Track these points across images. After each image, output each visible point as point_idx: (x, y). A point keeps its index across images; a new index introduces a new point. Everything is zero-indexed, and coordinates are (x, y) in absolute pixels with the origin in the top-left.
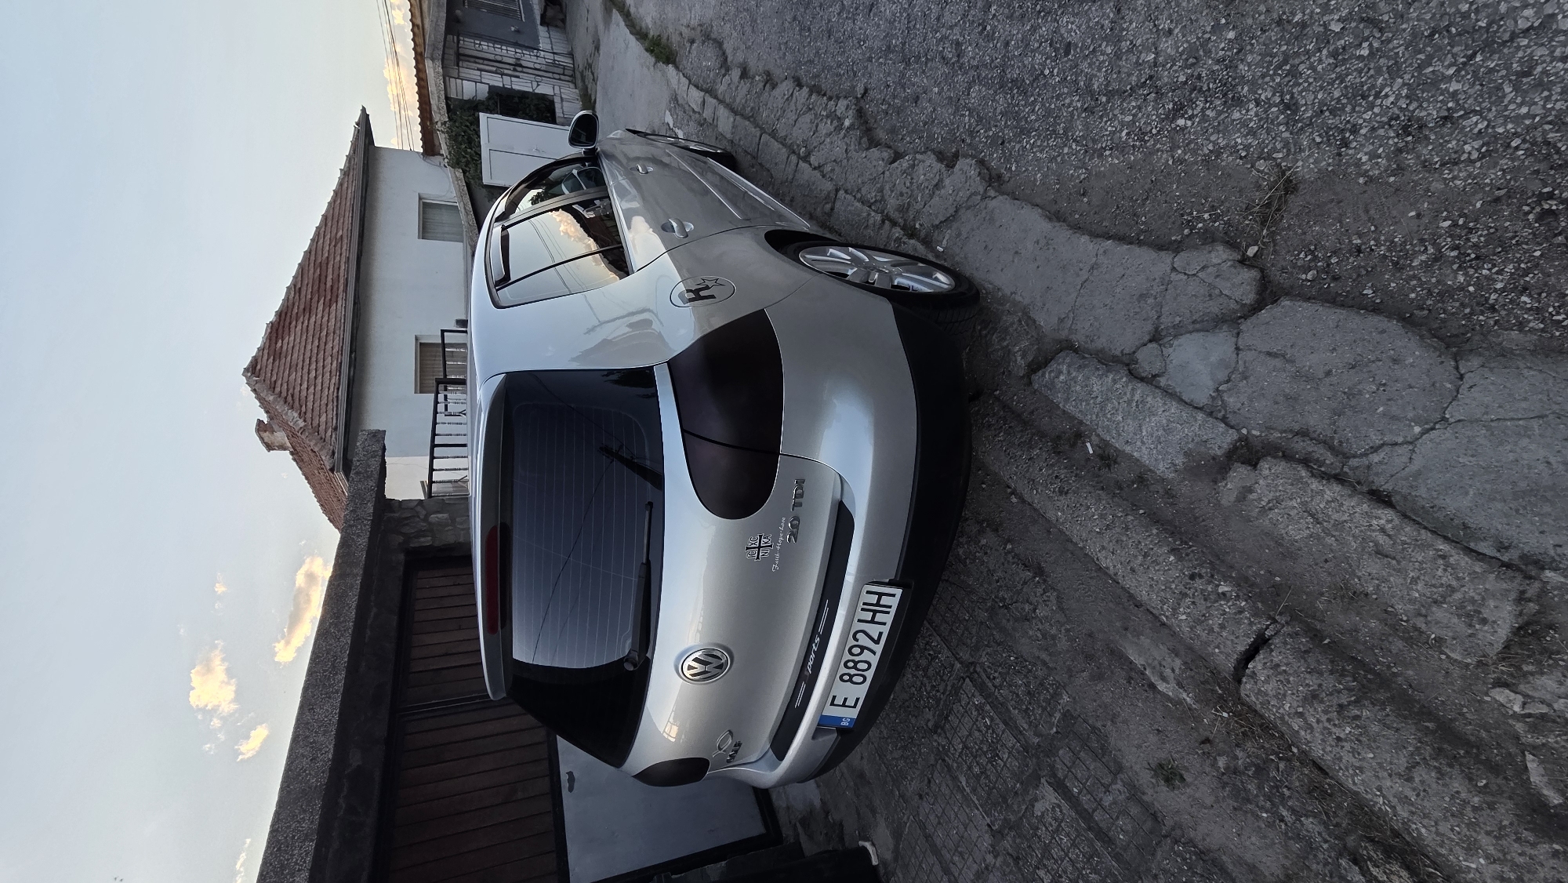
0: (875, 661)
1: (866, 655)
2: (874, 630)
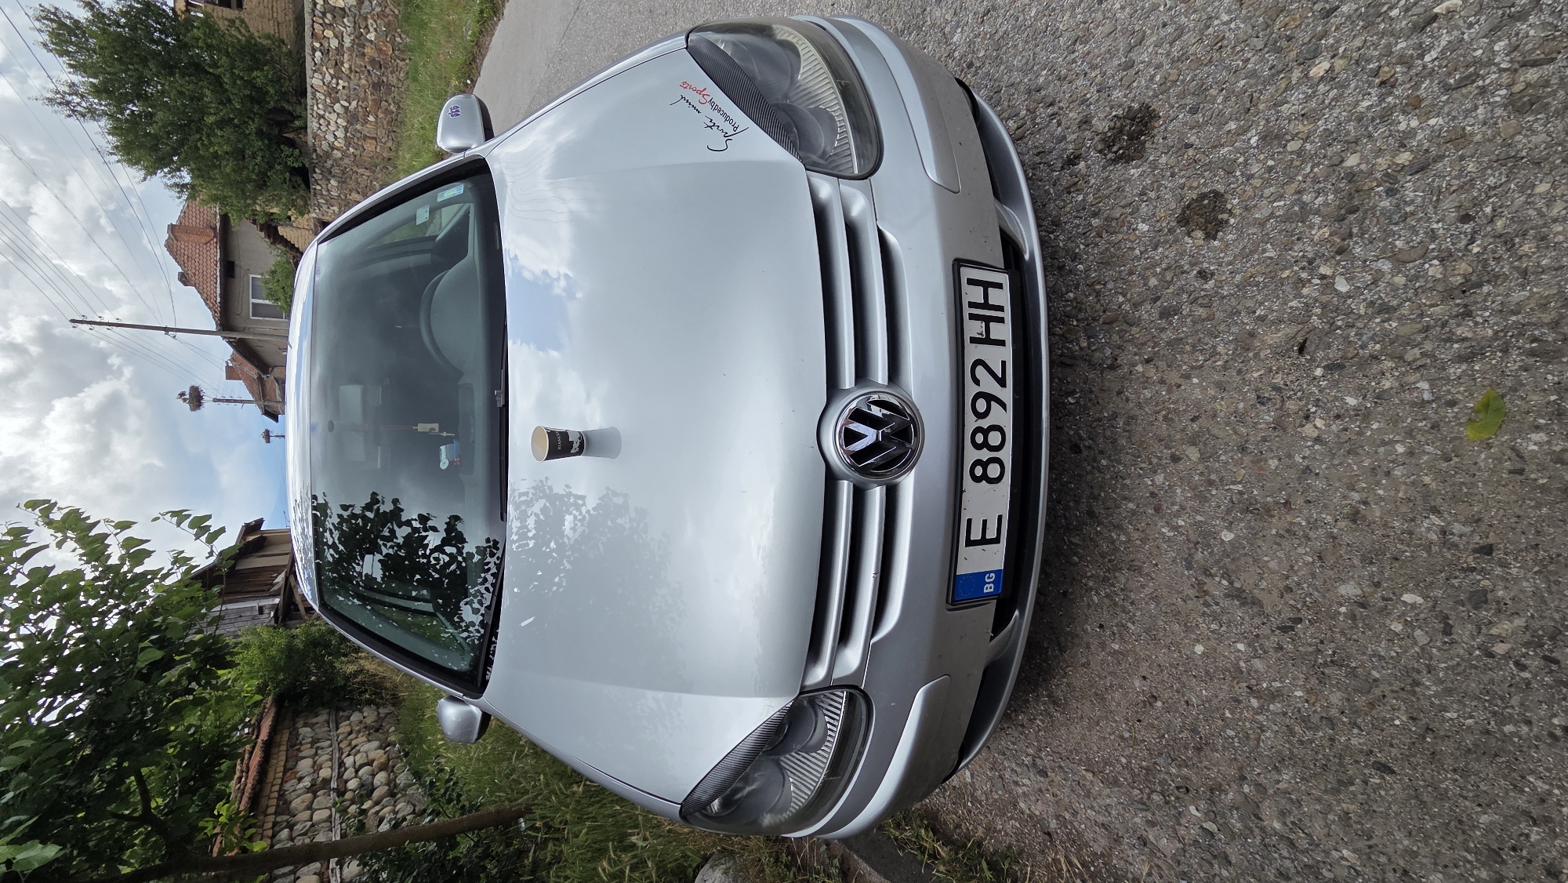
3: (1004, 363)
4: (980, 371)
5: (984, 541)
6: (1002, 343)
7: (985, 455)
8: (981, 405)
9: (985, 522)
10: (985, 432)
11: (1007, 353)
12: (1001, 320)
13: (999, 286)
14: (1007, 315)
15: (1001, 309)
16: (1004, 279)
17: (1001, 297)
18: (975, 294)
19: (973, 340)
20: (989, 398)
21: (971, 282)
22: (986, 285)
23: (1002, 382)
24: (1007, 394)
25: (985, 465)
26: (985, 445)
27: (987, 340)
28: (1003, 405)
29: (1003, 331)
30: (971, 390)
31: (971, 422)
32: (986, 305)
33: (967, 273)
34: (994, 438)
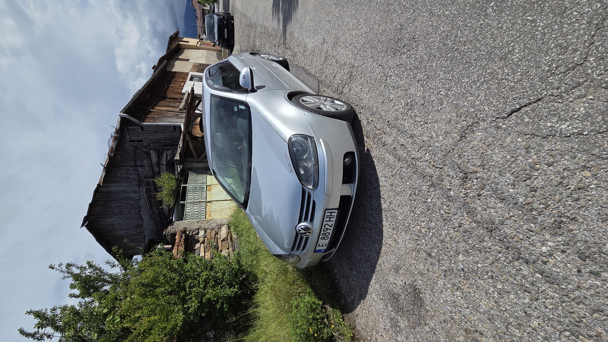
3: (332, 224)
4: (326, 226)
5: (322, 246)
6: (333, 221)
7: (325, 236)
8: (325, 230)
9: (323, 244)
10: (325, 234)
11: (333, 223)
12: (334, 218)
13: (335, 212)
14: (335, 217)
15: (334, 216)
16: (336, 211)
17: (335, 214)
18: (329, 214)
19: (326, 221)
20: (327, 229)
21: (328, 212)
22: (331, 213)
23: (331, 227)
24: (332, 228)
25: (324, 238)
26: (325, 235)
27: (330, 221)
28: (331, 230)
29: (334, 219)
30: (323, 228)
31: (322, 232)
32: (331, 215)
33: (327, 211)
34: (327, 234)
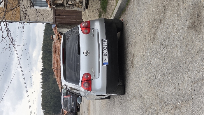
0: (107, 51)
1: (106, 51)
2: (105, 47)
